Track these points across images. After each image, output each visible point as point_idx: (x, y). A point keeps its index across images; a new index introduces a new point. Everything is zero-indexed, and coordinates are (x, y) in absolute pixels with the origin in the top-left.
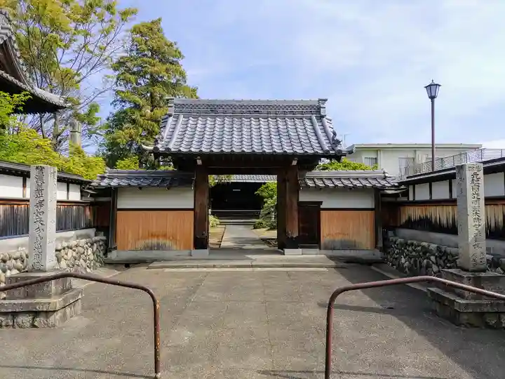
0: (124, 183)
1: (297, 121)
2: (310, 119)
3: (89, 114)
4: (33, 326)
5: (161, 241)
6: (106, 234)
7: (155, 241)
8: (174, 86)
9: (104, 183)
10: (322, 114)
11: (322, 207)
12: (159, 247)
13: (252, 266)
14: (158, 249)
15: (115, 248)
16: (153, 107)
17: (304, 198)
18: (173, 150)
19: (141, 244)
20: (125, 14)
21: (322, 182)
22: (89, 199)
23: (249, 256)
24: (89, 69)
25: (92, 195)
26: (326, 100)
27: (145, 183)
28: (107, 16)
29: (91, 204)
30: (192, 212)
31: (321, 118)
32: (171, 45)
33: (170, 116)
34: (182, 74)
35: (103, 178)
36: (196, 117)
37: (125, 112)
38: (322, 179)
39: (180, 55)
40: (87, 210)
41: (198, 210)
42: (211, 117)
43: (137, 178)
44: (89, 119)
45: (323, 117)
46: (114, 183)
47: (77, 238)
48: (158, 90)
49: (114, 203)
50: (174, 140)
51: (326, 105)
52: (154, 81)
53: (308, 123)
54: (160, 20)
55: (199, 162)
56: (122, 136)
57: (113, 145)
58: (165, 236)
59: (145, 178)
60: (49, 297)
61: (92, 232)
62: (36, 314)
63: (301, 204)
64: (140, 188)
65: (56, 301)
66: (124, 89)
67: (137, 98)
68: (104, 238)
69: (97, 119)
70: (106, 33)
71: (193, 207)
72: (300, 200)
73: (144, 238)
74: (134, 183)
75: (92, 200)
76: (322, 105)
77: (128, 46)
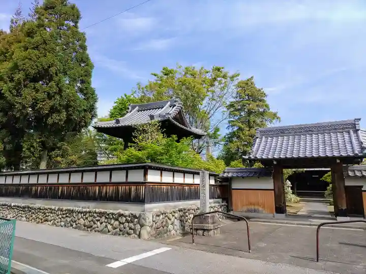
0: (235, 175)
1: (339, 135)
2: (349, 132)
3: (215, 133)
4: (203, 235)
5: (256, 207)
6: (227, 202)
7: (253, 207)
8: (262, 114)
9: (225, 175)
10: (357, 128)
11: (363, 189)
12: (255, 211)
13: (310, 225)
14: (254, 212)
15: (232, 210)
16: (250, 127)
17: (348, 183)
18: (259, 158)
19: (245, 208)
20: (232, 78)
21: (360, 173)
22: (218, 183)
23: (311, 220)
24: (214, 110)
25: (220, 182)
26: (360, 119)
27: (245, 175)
28: (224, 80)
29: (220, 186)
30: (273, 192)
31: (356, 131)
32: (260, 90)
33: (257, 138)
34: (267, 106)
35: (224, 172)
36: (272, 137)
37: (234, 132)
38: (361, 171)
39: (265, 95)
40: (218, 188)
41: (276, 190)
42: (281, 136)
43: (241, 172)
44: (214, 136)
45: (358, 130)
46: (230, 175)
47: (214, 203)
48: (252, 118)
49: (230, 185)
50: (259, 151)
51: (360, 122)
52: (250, 113)
53: (346, 136)
54: (252, 77)
55: (275, 163)
56: (233, 147)
57: (228, 151)
58: (258, 204)
59: (246, 172)
60: (209, 224)
61: (220, 200)
62: (204, 230)
63: (347, 188)
64: (243, 178)
65: (211, 226)
66: (233, 120)
67: (240, 124)
68: (226, 204)
69: (219, 135)
70: (222, 89)
71: (273, 188)
72: (346, 185)
73: (247, 205)
74: (240, 174)
75: (220, 184)
76: (356, 123)
77: (234, 95)
